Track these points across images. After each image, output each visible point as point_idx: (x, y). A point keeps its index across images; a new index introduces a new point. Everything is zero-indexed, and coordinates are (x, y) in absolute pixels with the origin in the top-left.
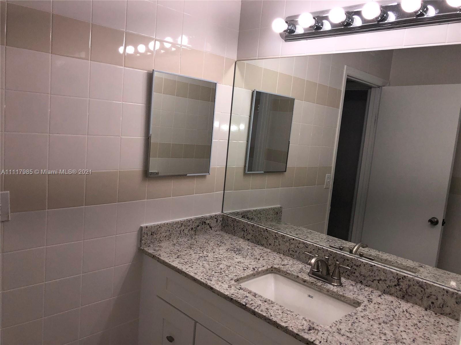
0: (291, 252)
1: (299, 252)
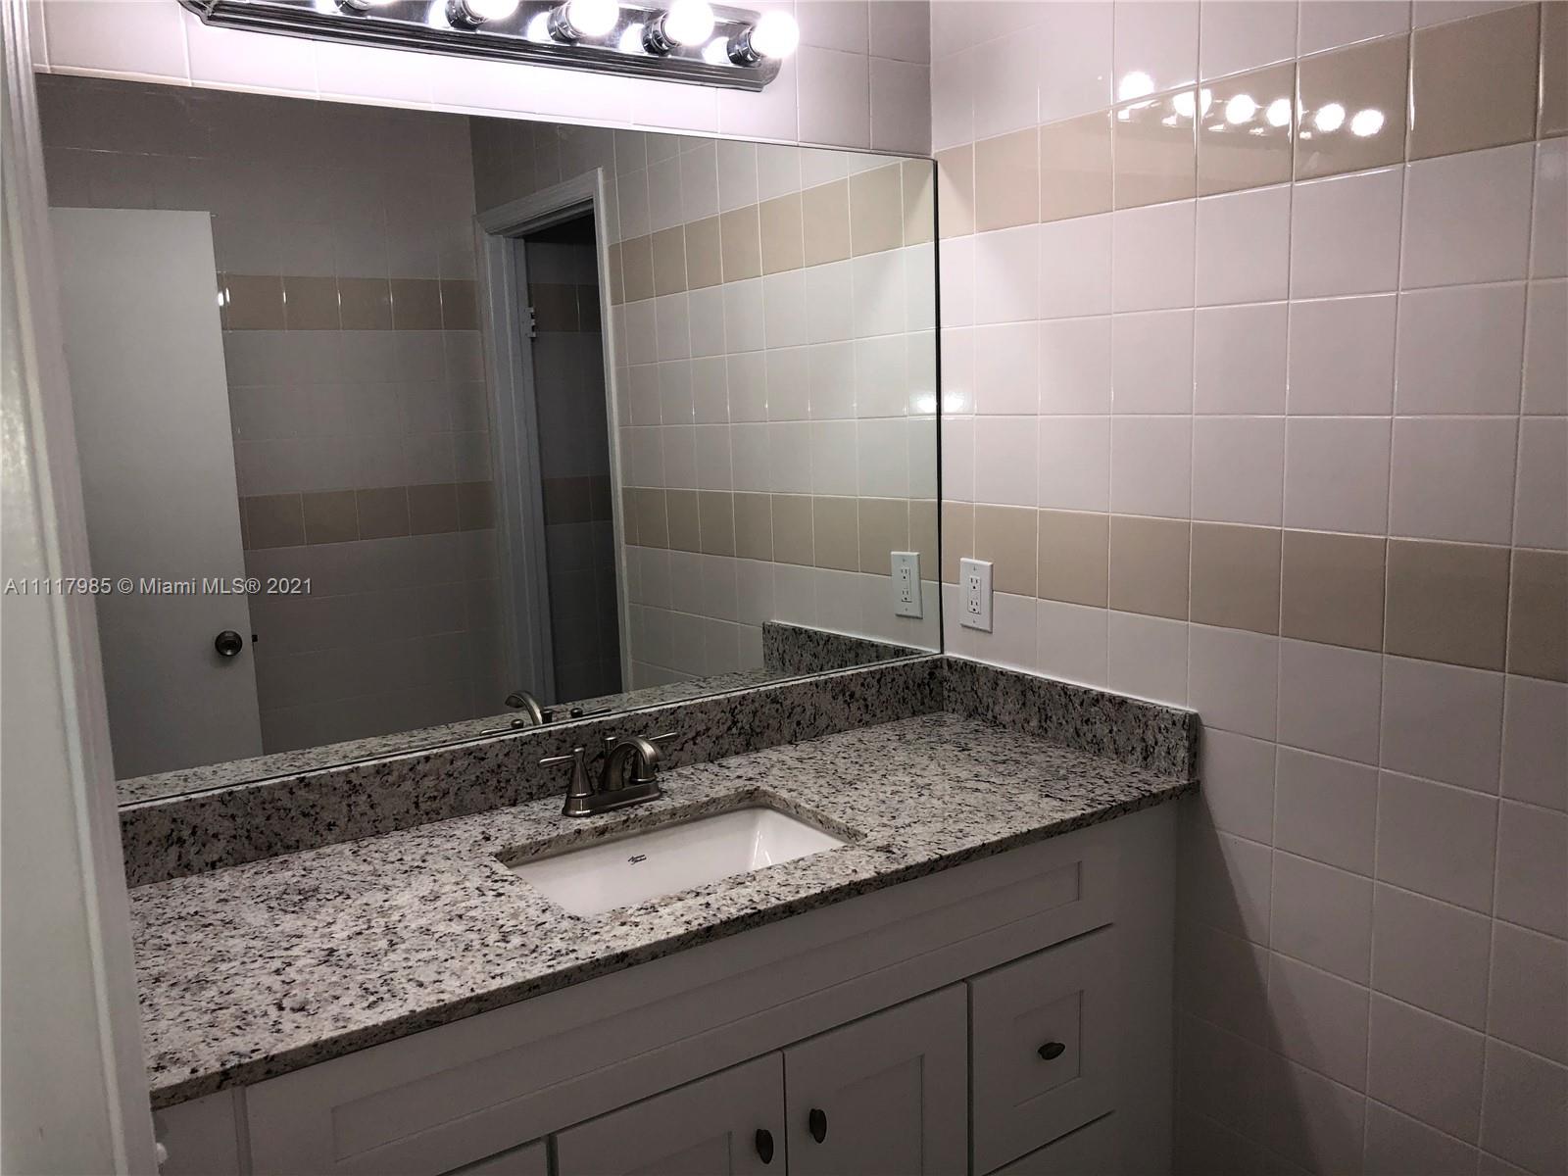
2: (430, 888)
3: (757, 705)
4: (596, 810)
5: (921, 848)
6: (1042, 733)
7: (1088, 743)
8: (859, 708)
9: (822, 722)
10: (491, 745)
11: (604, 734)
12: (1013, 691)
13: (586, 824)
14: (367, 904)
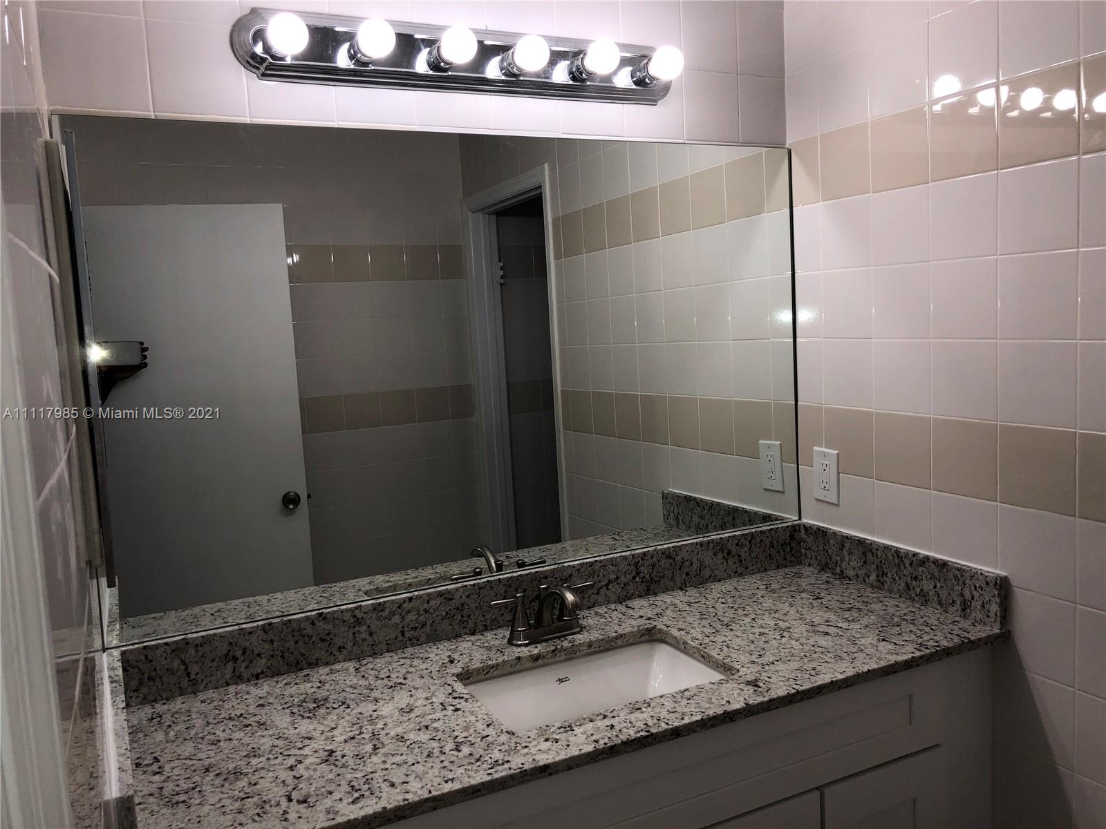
2: (407, 702)
3: (655, 559)
4: (533, 641)
5: (782, 684)
6: (879, 585)
7: (917, 595)
8: (735, 563)
9: (706, 573)
10: (457, 589)
11: (540, 581)
12: (856, 552)
13: (524, 652)
14: (361, 713)
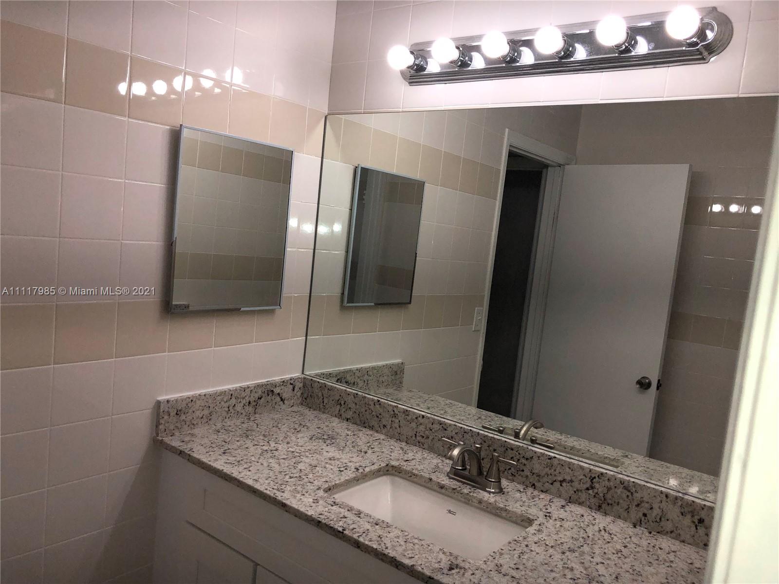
0: (419, 438)
1: (433, 439)
